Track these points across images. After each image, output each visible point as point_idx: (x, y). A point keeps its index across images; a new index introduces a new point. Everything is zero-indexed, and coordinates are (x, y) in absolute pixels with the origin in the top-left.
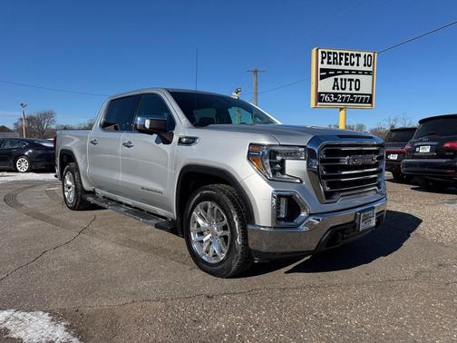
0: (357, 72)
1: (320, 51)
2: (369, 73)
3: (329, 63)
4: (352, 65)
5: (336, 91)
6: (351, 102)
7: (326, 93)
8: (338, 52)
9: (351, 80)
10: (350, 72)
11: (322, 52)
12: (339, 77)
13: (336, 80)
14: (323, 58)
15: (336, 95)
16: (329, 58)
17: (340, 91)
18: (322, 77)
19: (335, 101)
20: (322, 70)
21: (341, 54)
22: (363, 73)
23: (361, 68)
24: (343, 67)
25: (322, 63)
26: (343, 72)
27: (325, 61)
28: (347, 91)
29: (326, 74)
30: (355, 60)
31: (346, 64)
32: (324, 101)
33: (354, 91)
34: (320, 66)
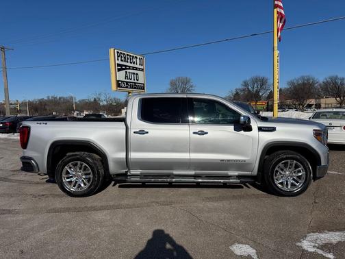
0: (137, 69)
1: (116, 51)
2: (142, 70)
3: (122, 60)
4: (134, 63)
5: (127, 80)
6: (135, 88)
7: (122, 81)
8: (126, 53)
9: (134, 73)
10: (133, 68)
11: (118, 52)
12: (128, 71)
13: (126, 72)
14: (118, 56)
15: (127, 82)
16: (122, 57)
17: (129, 80)
18: (119, 70)
19: (127, 87)
20: (119, 65)
21: (128, 55)
22: (140, 69)
23: (138, 66)
24: (129, 64)
25: (118, 59)
26: (130, 68)
27: (120, 58)
28: (132, 81)
29: (121, 68)
30: (135, 60)
31: (131, 63)
32: (121, 87)
33: (136, 81)
34: (117, 62)
